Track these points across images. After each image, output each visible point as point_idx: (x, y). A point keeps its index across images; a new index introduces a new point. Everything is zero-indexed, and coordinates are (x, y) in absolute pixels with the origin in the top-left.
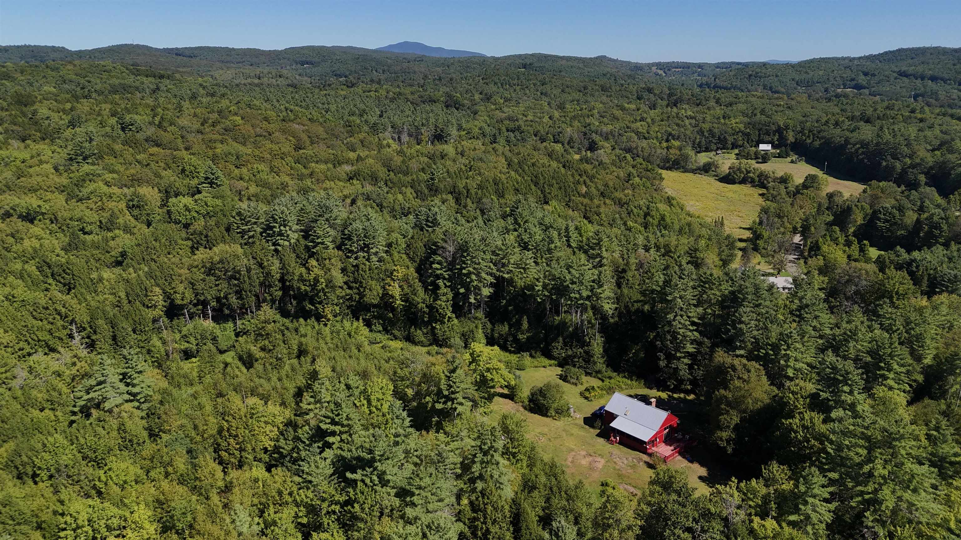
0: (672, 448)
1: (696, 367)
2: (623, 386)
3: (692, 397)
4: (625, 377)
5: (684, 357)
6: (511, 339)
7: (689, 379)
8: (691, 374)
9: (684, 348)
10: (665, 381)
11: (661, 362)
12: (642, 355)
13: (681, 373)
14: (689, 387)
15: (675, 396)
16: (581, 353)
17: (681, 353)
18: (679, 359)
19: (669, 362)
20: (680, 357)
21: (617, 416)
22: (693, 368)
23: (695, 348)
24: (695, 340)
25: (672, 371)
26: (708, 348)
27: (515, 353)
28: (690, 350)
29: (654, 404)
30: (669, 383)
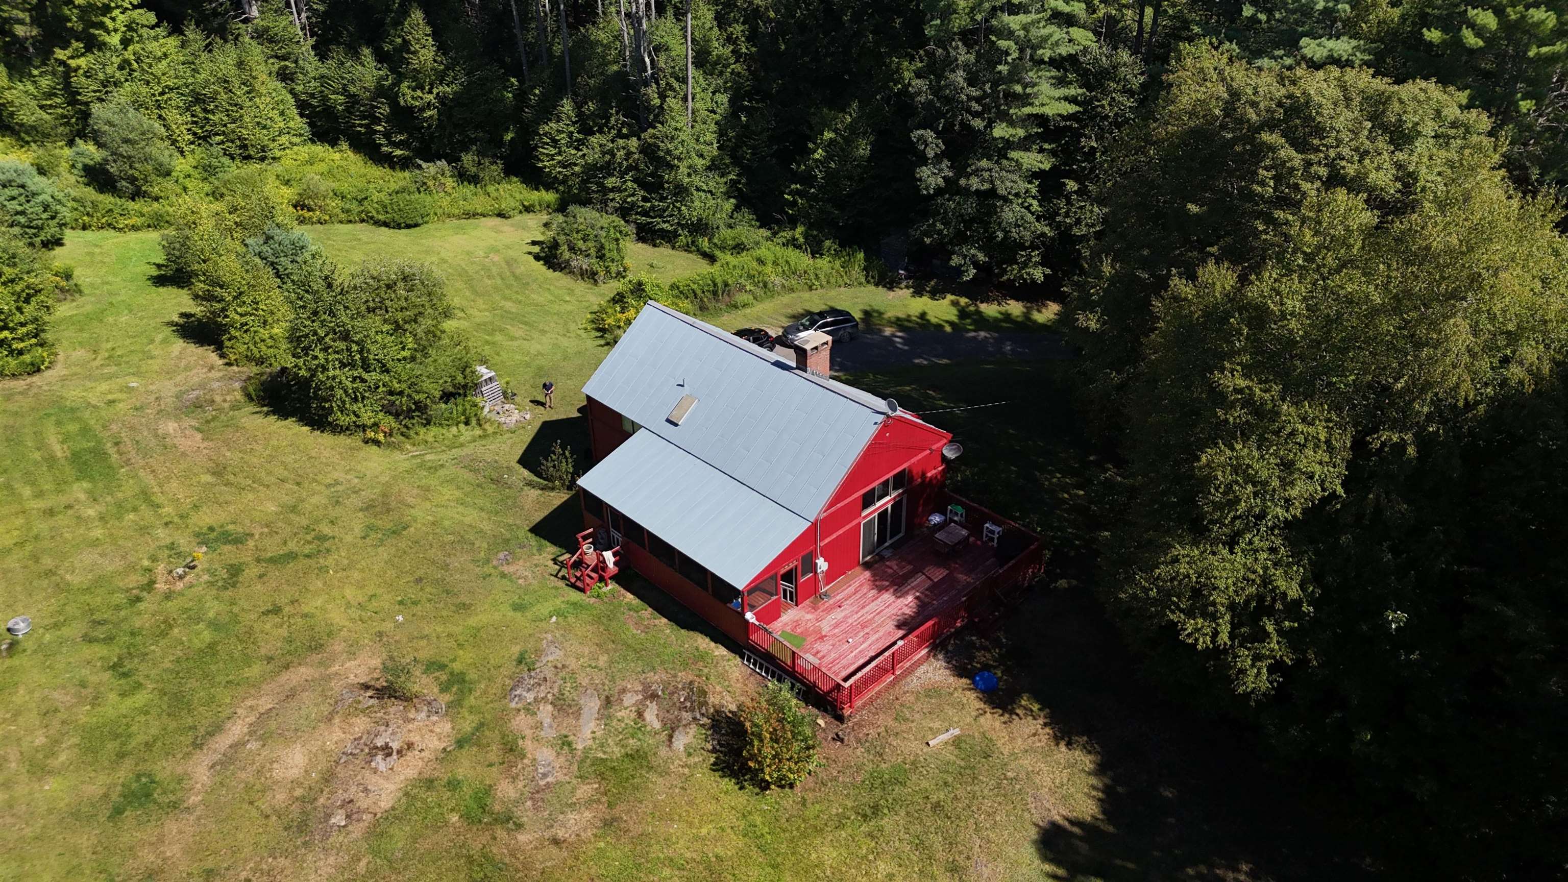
0: (906, 604)
1: (1072, 185)
2: (776, 280)
3: (1048, 313)
4: (793, 243)
5: (1024, 144)
6: (384, 110)
7: (1039, 241)
8: (1049, 217)
9: (1025, 99)
10: (942, 250)
11: (925, 172)
12: (863, 149)
13: (1009, 214)
14: (1038, 274)
15: (990, 310)
16: (629, 154)
17: (1012, 123)
18: (1002, 150)
19: (961, 169)
20: (1009, 144)
21: (635, 427)
22: (1059, 190)
23: (1072, 100)
24: (1072, 59)
25: (970, 207)
26: (1131, 93)
27: (405, 164)
28: (1050, 110)
29: (820, 362)
30: (955, 261)
